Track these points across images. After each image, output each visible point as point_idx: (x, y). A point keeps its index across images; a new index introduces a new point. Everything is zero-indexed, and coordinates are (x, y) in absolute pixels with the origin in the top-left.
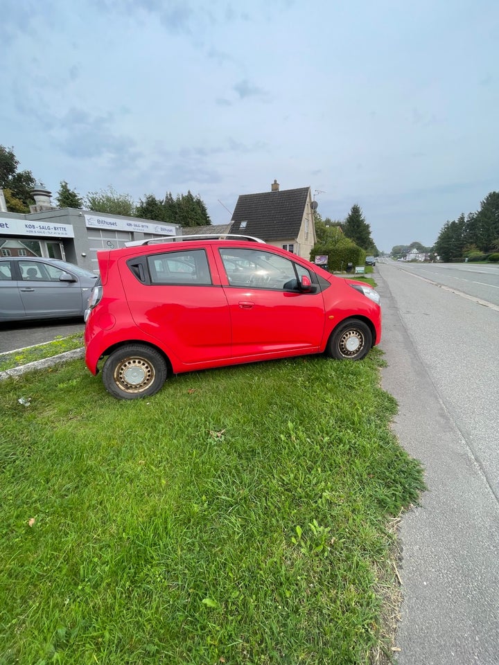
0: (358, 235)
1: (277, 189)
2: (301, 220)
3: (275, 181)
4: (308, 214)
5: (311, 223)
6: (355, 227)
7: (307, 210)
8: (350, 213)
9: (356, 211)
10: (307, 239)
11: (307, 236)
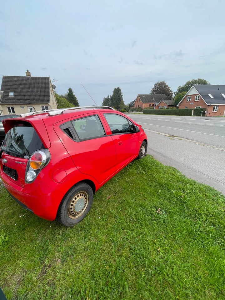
0: (74, 102)
1: (30, 75)
2: (49, 94)
3: (28, 71)
4: (51, 91)
5: (53, 95)
6: (72, 98)
7: (51, 89)
8: (68, 92)
9: (70, 90)
10: (53, 104)
11: (53, 102)
